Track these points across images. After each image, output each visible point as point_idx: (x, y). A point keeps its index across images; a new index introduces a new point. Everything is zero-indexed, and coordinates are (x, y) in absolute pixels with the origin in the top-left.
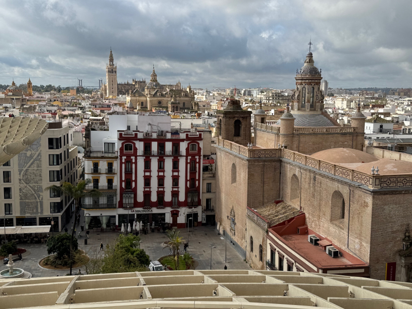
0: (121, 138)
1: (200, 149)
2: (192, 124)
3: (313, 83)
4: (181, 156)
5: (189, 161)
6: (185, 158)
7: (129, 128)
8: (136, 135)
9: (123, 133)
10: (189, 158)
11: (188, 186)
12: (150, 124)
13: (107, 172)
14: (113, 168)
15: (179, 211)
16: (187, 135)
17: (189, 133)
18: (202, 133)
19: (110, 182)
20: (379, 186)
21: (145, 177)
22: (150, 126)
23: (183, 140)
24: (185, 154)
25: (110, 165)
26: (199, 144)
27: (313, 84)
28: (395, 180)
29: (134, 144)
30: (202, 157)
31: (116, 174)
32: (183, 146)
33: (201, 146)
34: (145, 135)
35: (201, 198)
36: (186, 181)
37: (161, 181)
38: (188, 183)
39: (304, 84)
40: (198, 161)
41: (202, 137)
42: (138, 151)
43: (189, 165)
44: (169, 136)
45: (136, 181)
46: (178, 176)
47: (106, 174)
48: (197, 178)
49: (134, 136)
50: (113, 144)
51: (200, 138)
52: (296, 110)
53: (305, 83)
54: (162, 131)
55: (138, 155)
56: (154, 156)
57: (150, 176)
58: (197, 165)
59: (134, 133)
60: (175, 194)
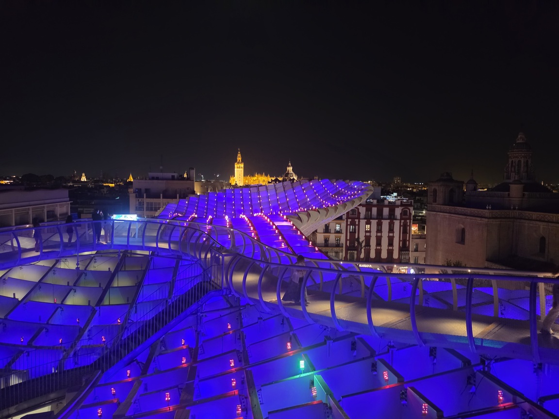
1: (410, 214)
4: (396, 219)
5: (402, 224)
6: (399, 221)
10: (402, 221)
11: (401, 245)
14: (341, 229)
16: (401, 202)
21: (366, 237)
23: (398, 206)
24: (399, 218)
26: (409, 210)
29: (358, 209)
30: (412, 221)
32: (398, 211)
33: (411, 211)
35: (410, 256)
36: (400, 241)
37: (379, 240)
40: (408, 224)
42: (361, 215)
43: (402, 227)
46: (393, 237)
47: (335, 233)
51: (411, 205)
55: (361, 218)
57: (370, 237)
58: (408, 227)
60: (390, 252)
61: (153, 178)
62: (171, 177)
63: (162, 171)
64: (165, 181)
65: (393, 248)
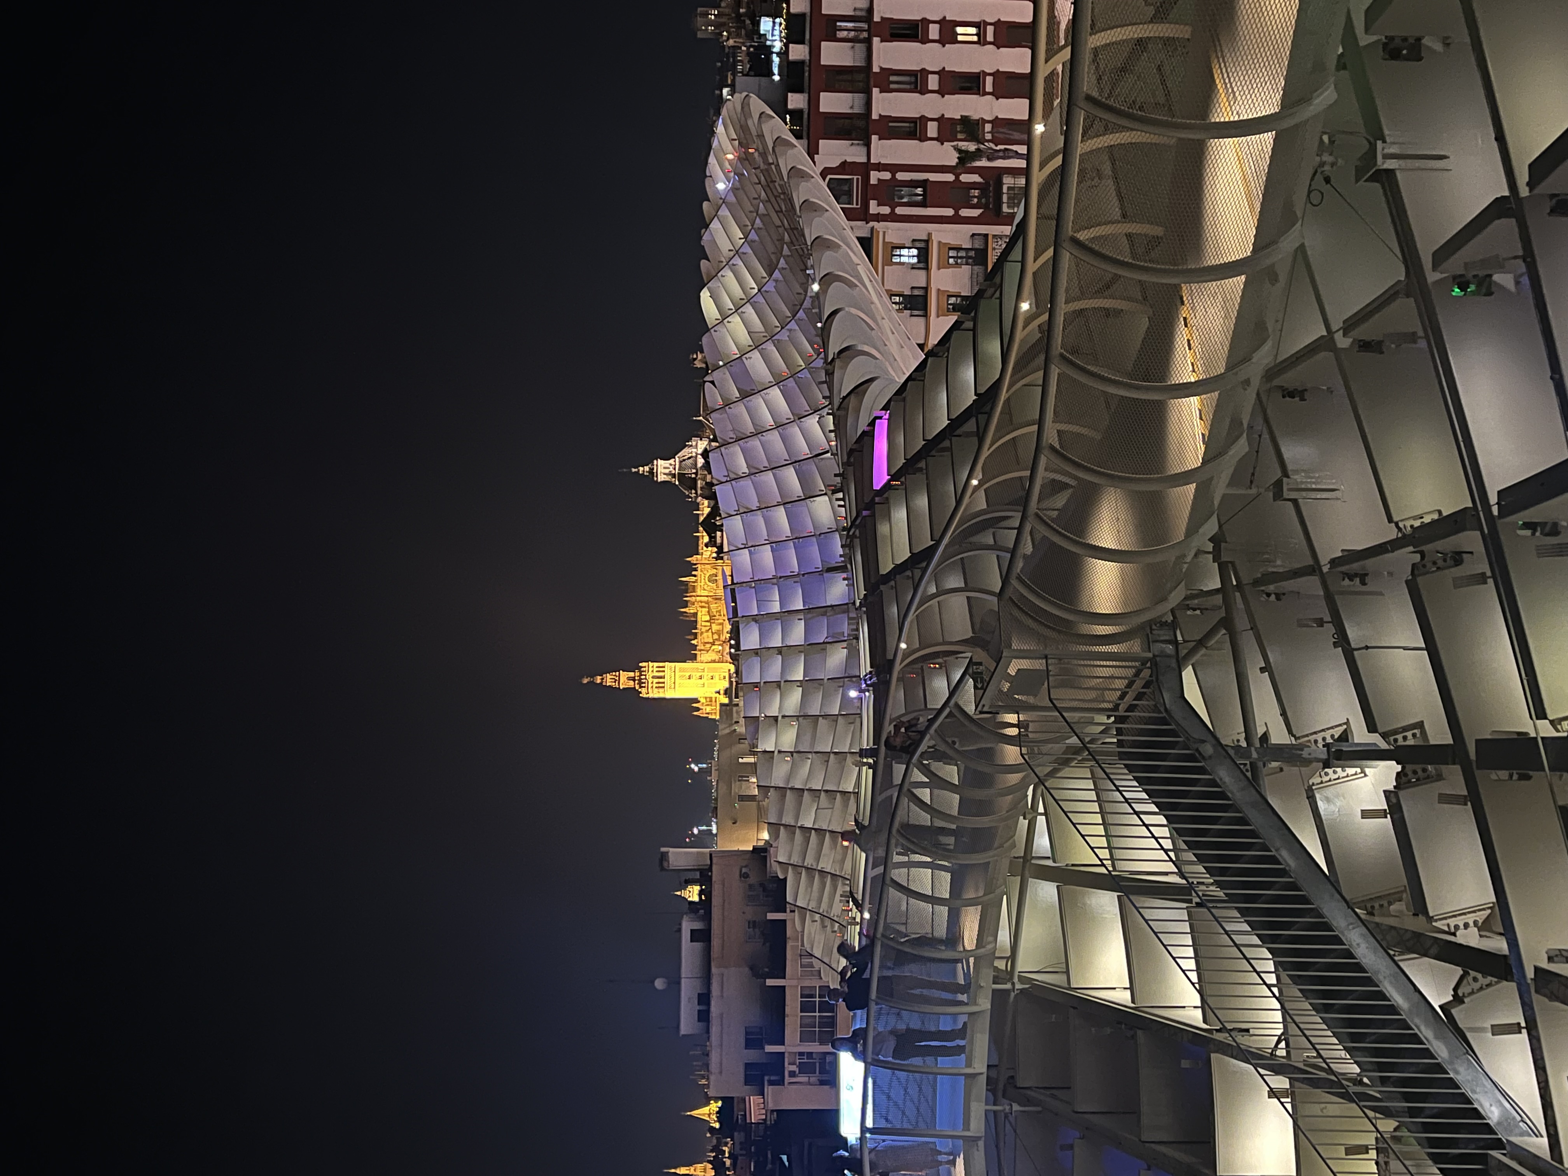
4: (869, 9)
42: (849, 160)
56: (867, 105)
57: (941, 120)
60: (1007, 35)
61: (704, 1016)
62: (698, 945)
63: (675, 982)
64: (714, 970)
65: (991, 24)
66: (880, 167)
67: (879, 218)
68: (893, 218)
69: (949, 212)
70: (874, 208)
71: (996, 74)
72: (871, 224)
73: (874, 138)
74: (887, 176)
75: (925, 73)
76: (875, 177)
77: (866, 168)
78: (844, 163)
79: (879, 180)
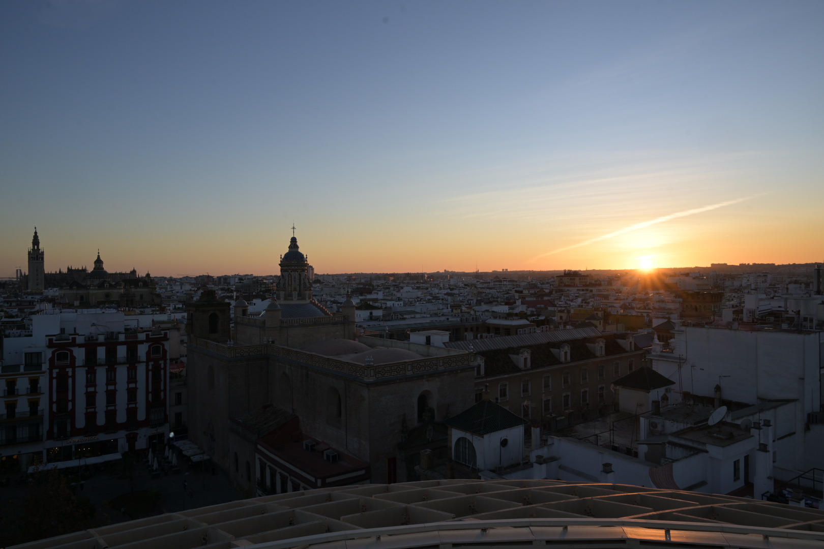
0: (51, 344)
1: (165, 351)
2: (153, 321)
3: (299, 269)
4: (140, 362)
5: (150, 368)
6: (145, 364)
7: (63, 330)
8: (74, 339)
9: (54, 338)
10: (151, 363)
11: (150, 399)
12: (93, 325)
13: (29, 392)
14: (39, 386)
15: (138, 434)
16: (147, 336)
17: (150, 333)
18: (168, 331)
19: (34, 405)
20: (375, 377)
21: (87, 393)
22: (94, 327)
23: (142, 342)
24: (145, 360)
25: (34, 383)
26: (163, 345)
27: (299, 271)
28: (389, 369)
29: (71, 352)
30: (168, 361)
31: (44, 393)
32: (142, 350)
33: (167, 347)
34: (87, 339)
35: (168, 413)
36: (147, 393)
37: (111, 396)
38: (150, 395)
39: (290, 271)
40: (162, 366)
41: (168, 336)
42: (77, 360)
43: (150, 373)
44: (122, 338)
45: (73, 401)
46: (136, 389)
47: (27, 395)
48: (162, 388)
49: (71, 341)
50: (39, 354)
51: (165, 338)
52: (282, 299)
53: (290, 269)
54: (112, 333)
55: (77, 365)
56: (100, 365)
57: (95, 393)
58: (162, 372)
59: (71, 337)
60: (132, 412)
65: (136, 405)
66: (74, 372)
67: (51, 374)
68: (51, 379)
69: (55, 399)
70: (55, 371)
71: (115, 411)
72: (48, 371)
73: (87, 369)
74: (70, 374)
75: (115, 384)
76: (69, 370)
77: (73, 366)
78: (74, 358)
79: (68, 372)
